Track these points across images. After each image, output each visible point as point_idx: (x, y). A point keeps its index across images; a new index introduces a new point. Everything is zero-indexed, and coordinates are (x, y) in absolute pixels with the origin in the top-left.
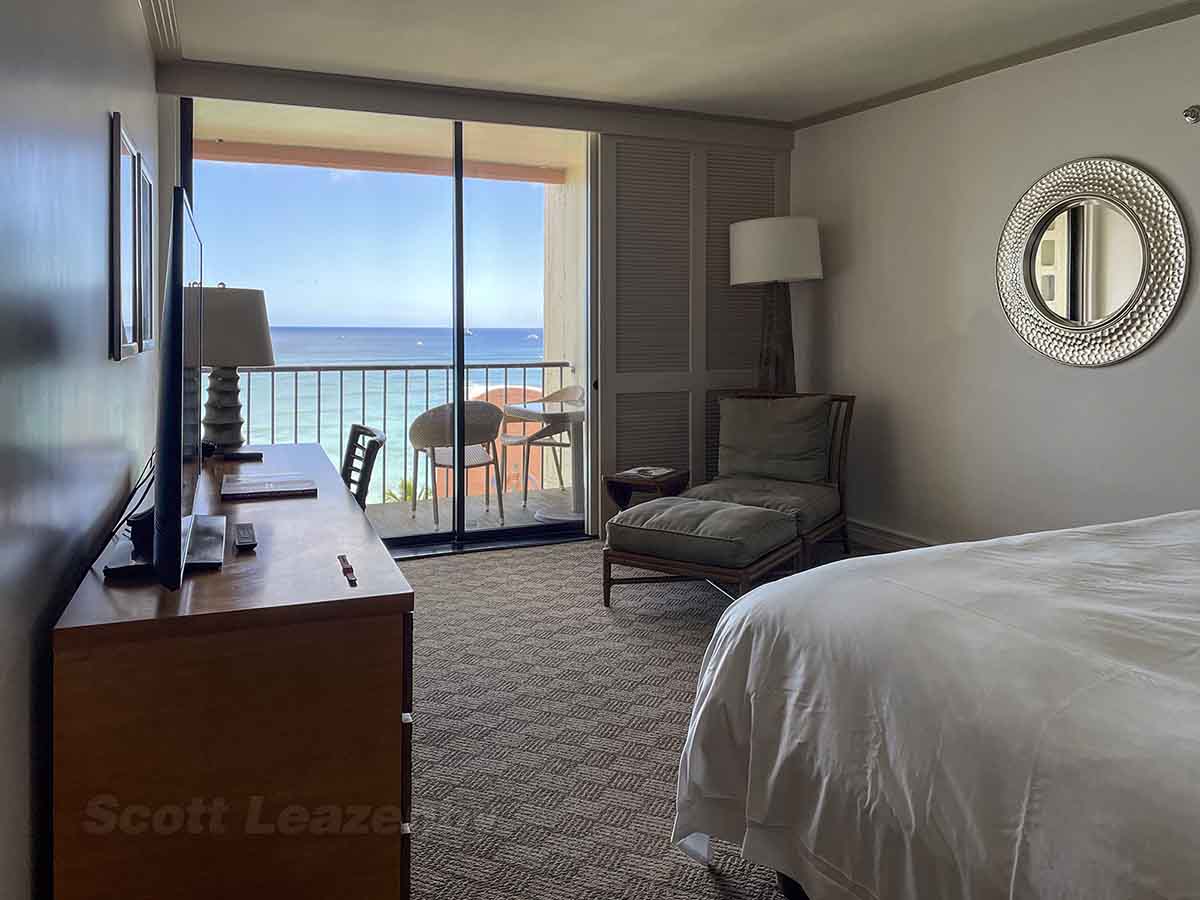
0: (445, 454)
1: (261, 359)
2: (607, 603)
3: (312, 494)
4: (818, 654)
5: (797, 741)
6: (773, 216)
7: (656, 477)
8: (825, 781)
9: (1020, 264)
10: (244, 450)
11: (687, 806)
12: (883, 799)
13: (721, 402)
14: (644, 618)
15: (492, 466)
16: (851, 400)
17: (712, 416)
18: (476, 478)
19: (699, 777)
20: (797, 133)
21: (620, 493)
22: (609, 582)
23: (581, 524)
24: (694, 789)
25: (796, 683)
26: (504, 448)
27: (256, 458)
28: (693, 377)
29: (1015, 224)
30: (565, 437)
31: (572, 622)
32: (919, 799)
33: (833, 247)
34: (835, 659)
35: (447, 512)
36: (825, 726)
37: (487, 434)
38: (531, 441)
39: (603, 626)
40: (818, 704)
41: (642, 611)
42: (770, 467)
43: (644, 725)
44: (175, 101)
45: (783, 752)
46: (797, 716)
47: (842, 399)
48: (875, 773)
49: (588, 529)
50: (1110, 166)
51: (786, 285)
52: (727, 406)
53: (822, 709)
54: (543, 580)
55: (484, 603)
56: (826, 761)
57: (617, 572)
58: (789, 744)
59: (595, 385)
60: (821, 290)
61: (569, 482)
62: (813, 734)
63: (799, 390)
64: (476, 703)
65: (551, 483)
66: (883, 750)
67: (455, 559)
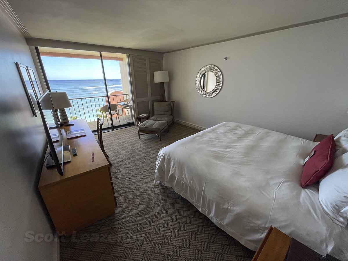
0: (108, 113)
1: (69, 105)
2: (139, 138)
3: (85, 136)
4: (175, 160)
5: (173, 172)
6: (160, 71)
7: (145, 116)
8: (177, 178)
9: (199, 82)
10: (70, 123)
11: (157, 178)
12: (185, 181)
13: (154, 103)
14: (146, 140)
15: (117, 114)
16: (174, 102)
17: (153, 105)
18: (114, 117)
19: (158, 174)
20: (164, 54)
21: (139, 119)
22: (139, 135)
23: (133, 123)
24: (157, 176)
25: (172, 164)
26: (118, 110)
27: (73, 125)
28: (149, 98)
29: (199, 75)
30: (129, 107)
31: (134, 142)
32: (190, 182)
33: (171, 76)
34: (178, 162)
35: (110, 122)
36: (177, 171)
37: (115, 109)
38: (123, 109)
39: (139, 143)
40: (175, 168)
41: (145, 139)
42: (162, 113)
43: (148, 160)
44: (34, 47)
45: (170, 174)
46: (172, 169)
47: (172, 102)
48: (184, 178)
49: (134, 123)
50: (213, 66)
51: (163, 83)
52: (155, 103)
53: (176, 168)
54: (128, 134)
55: (119, 140)
56: (177, 175)
57: (140, 133)
58: (171, 173)
59: (133, 101)
60: (169, 84)
61: (130, 113)
62: (175, 171)
63: (166, 100)
64: (121, 160)
65: (127, 114)
66: (185, 175)
67: (113, 131)
